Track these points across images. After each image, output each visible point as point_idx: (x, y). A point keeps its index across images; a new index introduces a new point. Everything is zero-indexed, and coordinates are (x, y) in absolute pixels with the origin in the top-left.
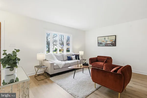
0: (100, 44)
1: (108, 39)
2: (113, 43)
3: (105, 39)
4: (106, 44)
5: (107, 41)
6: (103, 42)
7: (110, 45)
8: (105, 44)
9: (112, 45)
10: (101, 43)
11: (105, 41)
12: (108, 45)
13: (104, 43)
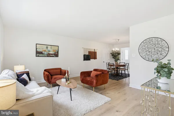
0: (39, 53)
1: (51, 48)
2: (56, 53)
3: (47, 48)
4: (49, 54)
5: (49, 51)
6: (45, 51)
7: (53, 55)
8: (47, 54)
9: (54, 56)
10: (41, 53)
11: (47, 51)
12: (51, 55)
13: (45, 53)
